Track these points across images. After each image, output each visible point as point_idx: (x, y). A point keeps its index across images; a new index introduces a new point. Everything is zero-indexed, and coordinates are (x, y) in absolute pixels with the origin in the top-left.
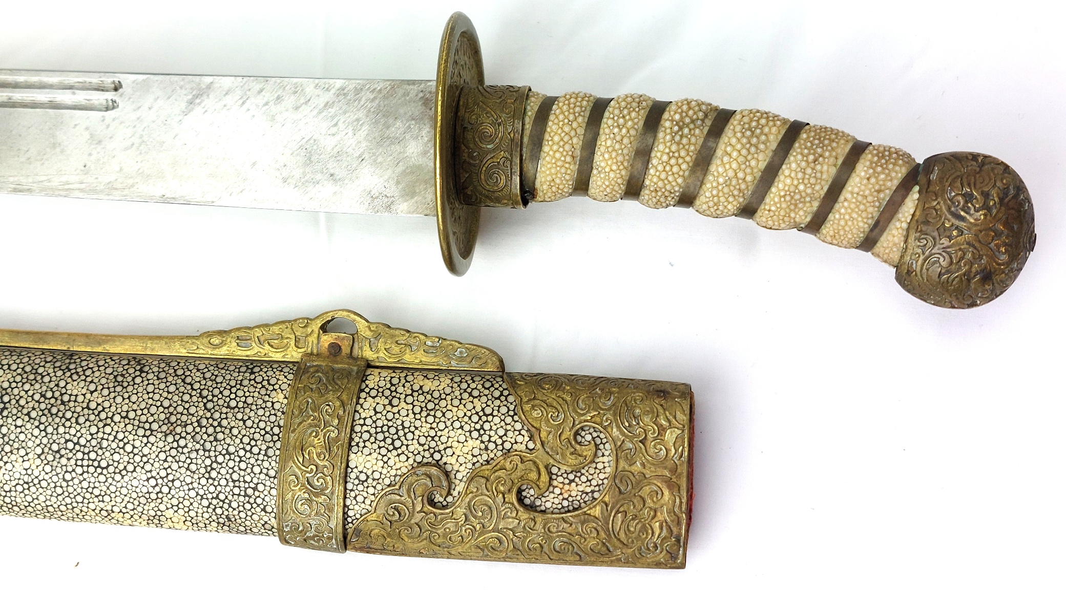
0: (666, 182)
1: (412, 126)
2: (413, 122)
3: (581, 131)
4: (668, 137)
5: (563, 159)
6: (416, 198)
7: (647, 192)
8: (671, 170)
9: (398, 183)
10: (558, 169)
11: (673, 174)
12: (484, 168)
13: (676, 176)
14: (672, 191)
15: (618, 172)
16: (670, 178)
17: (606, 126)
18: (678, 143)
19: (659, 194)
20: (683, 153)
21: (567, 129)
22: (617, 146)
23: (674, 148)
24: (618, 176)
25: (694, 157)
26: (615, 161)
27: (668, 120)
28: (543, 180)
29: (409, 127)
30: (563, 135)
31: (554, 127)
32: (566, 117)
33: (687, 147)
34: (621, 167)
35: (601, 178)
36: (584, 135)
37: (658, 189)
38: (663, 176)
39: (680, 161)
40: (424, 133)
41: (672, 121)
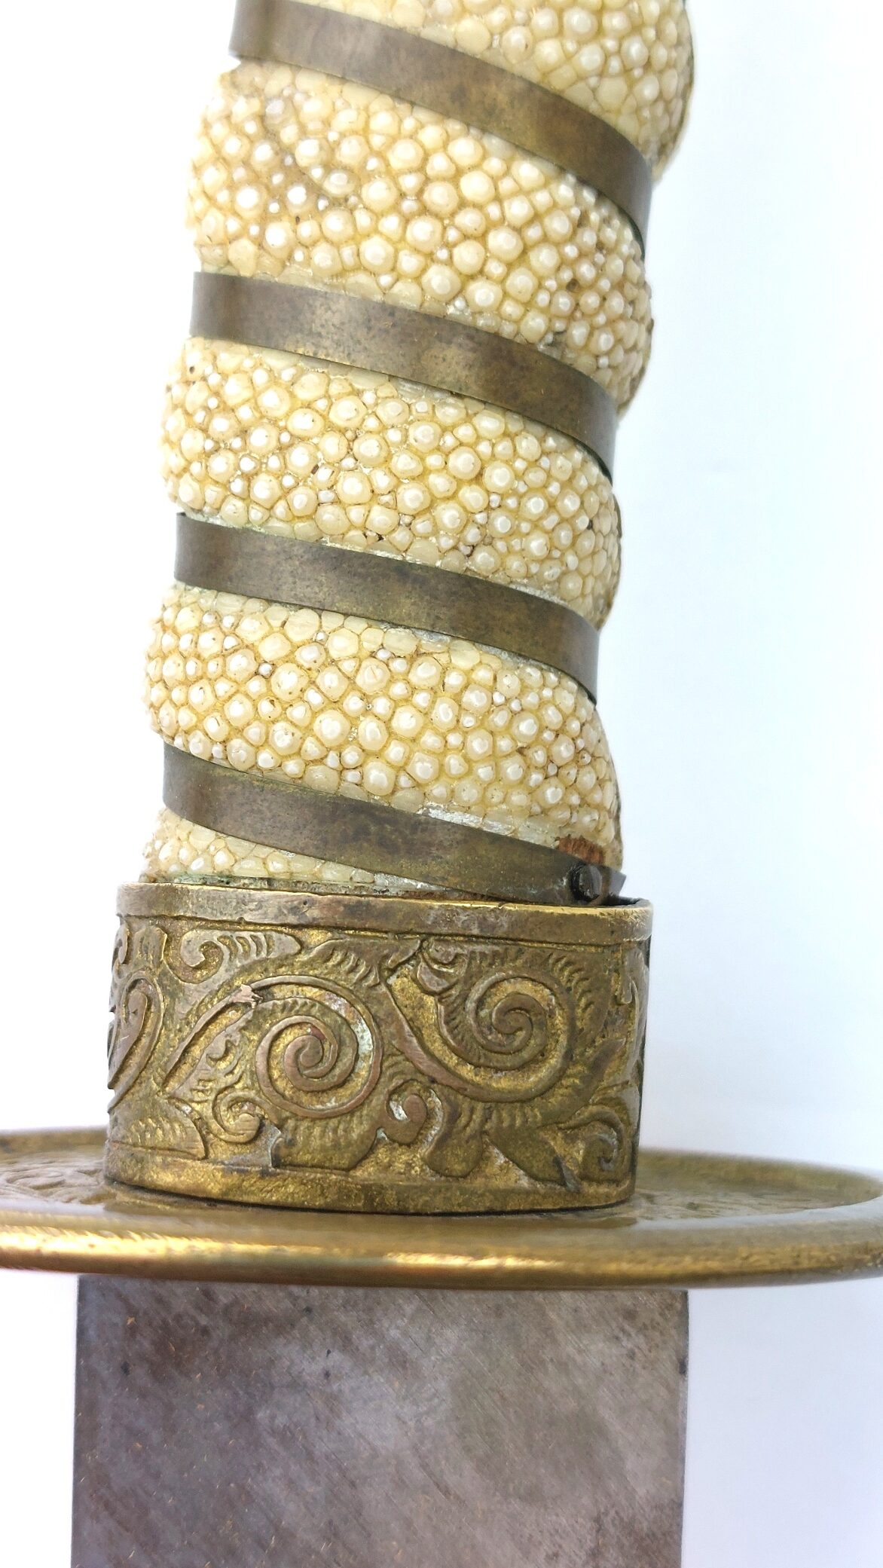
0: (533, 233)
1: (281, 1420)
2: (262, 1415)
3: (303, 624)
4: (335, 223)
5: (422, 699)
6: (607, 1414)
7: (578, 333)
8: (479, 207)
9: (532, 1496)
10: (468, 721)
11: (498, 199)
12: (467, 1071)
13: (506, 185)
14: (576, 212)
15: (484, 448)
16: (518, 210)
17: (280, 509)
18: (358, 176)
19: (586, 271)
20: (403, 155)
21: (287, 680)
22: (368, 447)
23: (377, 192)
24: (503, 447)
25: (423, 115)
26: (434, 461)
27: (260, 243)
28: (518, 798)
29: (285, 1436)
30: (314, 697)
31: (282, 737)
32: (239, 688)
33: (377, 141)
34: (465, 432)
35: (514, 533)
36: (320, 609)
37: (566, 276)
38: (502, 241)
39: (438, 164)
40: (311, 1368)
41: (265, 218)
